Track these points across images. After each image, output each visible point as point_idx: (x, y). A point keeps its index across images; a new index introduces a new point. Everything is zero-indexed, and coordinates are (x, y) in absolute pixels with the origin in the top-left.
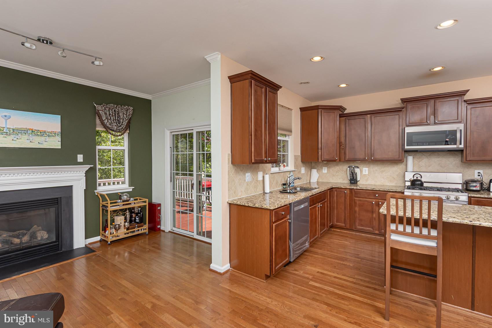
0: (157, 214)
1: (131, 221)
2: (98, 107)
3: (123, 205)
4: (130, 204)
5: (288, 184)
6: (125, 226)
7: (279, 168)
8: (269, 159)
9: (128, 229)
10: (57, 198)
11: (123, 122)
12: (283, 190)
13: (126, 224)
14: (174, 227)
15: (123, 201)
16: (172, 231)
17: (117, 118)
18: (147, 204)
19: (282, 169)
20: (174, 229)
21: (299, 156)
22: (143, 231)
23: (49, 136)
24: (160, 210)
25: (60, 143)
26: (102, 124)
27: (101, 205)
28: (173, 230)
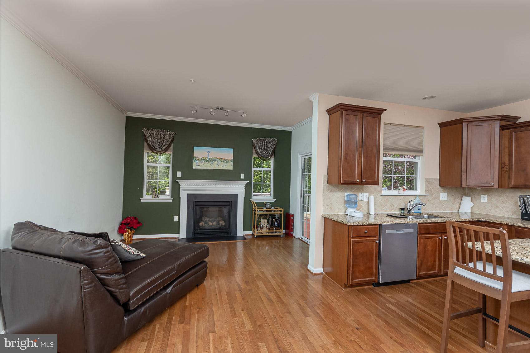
0: (290, 223)
1: (272, 225)
2: (254, 141)
3: (267, 211)
4: (271, 211)
5: (408, 209)
6: (267, 227)
7: (399, 192)
8: (364, 180)
9: (269, 229)
10: (230, 201)
11: (269, 150)
12: (400, 215)
13: (268, 225)
14: (303, 235)
15: (267, 209)
16: (300, 238)
17: (265, 147)
18: (283, 213)
19: (402, 193)
20: (302, 237)
21: (435, 179)
22: (279, 234)
23: (227, 162)
24: (293, 220)
25: (232, 166)
26: (256, 152)
27: (253, 210)
28: (302, 238)
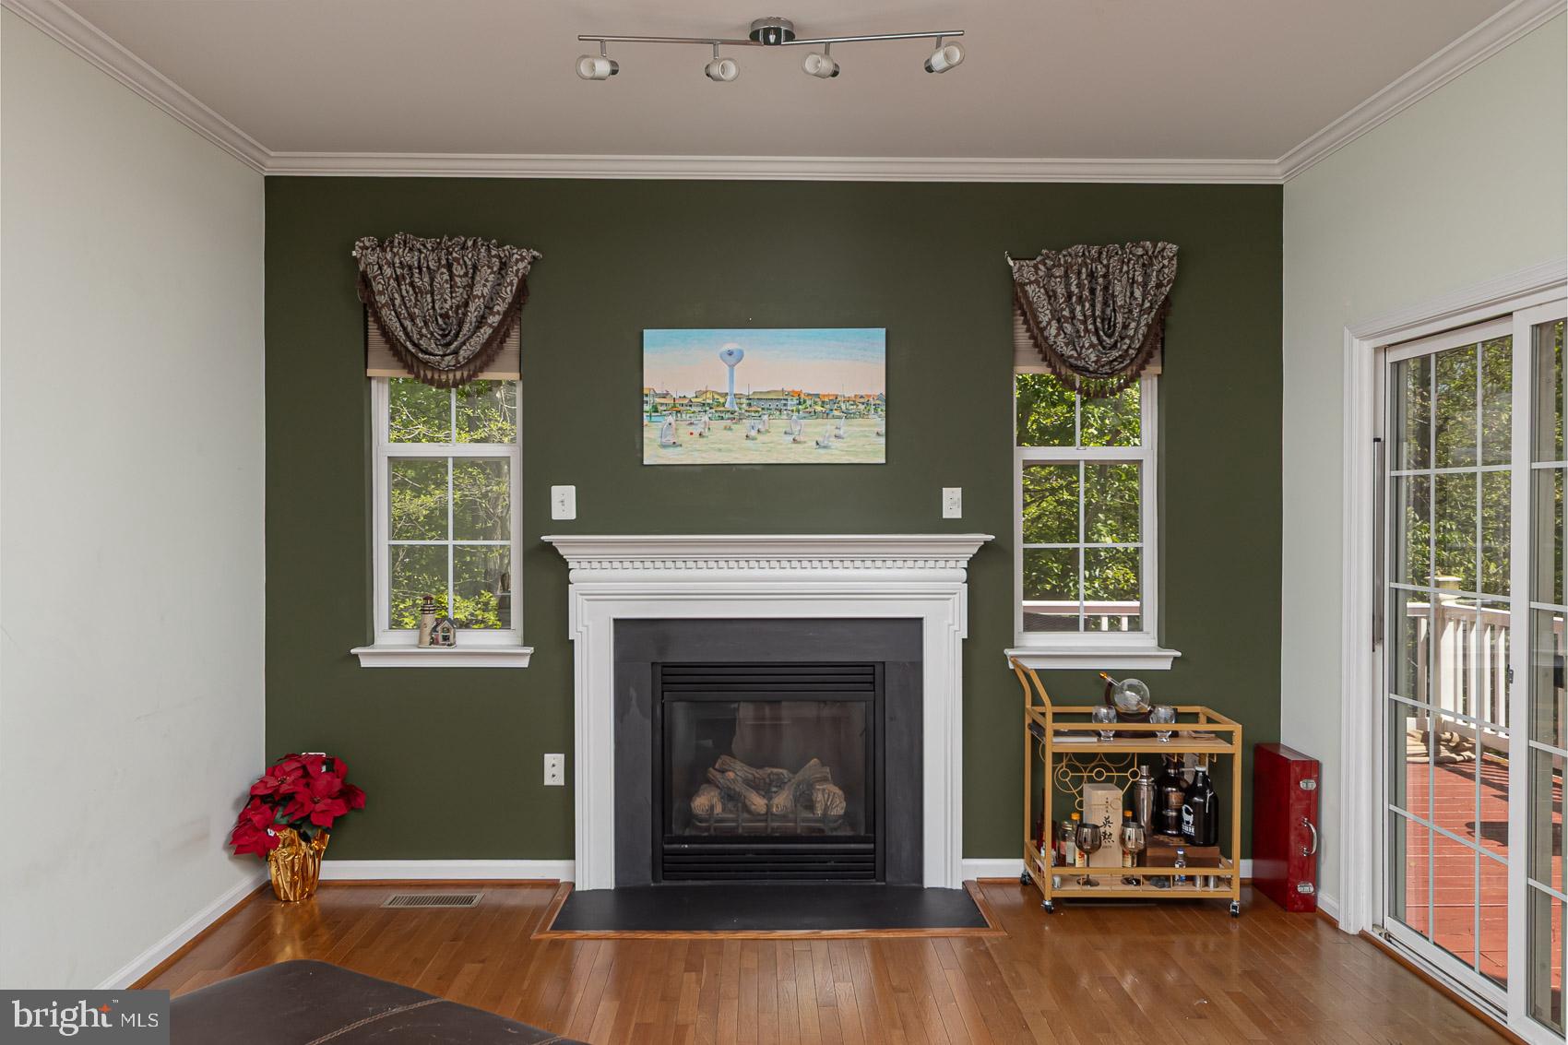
0: (1293, 817)
1: (1159, 823)
2: (1023, 270)
3: (1118, 734)
4: (1152, 735)
6: (1123, 841)
9: (1141, 859)
10: (872, 665)
11: (1125, 327)
13: (1131, 831)
14: (1395, 915)
15: (1122, 717)
16: (1375, 935)
17: (1098, 307)
18: (1236, 749)
20: (1391, 925)
22: (1212, 892)
23: (848, 415)
24: (1313, 800)
25: (883, 440)
26: (1036, 345)
27: (1028, 721)
28: (1388, 936)
